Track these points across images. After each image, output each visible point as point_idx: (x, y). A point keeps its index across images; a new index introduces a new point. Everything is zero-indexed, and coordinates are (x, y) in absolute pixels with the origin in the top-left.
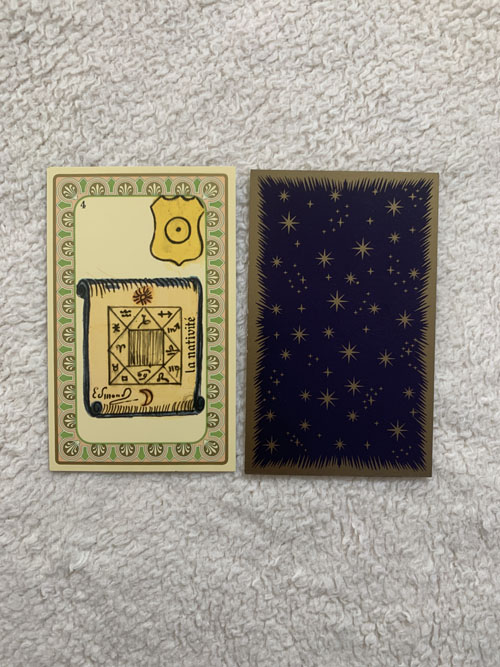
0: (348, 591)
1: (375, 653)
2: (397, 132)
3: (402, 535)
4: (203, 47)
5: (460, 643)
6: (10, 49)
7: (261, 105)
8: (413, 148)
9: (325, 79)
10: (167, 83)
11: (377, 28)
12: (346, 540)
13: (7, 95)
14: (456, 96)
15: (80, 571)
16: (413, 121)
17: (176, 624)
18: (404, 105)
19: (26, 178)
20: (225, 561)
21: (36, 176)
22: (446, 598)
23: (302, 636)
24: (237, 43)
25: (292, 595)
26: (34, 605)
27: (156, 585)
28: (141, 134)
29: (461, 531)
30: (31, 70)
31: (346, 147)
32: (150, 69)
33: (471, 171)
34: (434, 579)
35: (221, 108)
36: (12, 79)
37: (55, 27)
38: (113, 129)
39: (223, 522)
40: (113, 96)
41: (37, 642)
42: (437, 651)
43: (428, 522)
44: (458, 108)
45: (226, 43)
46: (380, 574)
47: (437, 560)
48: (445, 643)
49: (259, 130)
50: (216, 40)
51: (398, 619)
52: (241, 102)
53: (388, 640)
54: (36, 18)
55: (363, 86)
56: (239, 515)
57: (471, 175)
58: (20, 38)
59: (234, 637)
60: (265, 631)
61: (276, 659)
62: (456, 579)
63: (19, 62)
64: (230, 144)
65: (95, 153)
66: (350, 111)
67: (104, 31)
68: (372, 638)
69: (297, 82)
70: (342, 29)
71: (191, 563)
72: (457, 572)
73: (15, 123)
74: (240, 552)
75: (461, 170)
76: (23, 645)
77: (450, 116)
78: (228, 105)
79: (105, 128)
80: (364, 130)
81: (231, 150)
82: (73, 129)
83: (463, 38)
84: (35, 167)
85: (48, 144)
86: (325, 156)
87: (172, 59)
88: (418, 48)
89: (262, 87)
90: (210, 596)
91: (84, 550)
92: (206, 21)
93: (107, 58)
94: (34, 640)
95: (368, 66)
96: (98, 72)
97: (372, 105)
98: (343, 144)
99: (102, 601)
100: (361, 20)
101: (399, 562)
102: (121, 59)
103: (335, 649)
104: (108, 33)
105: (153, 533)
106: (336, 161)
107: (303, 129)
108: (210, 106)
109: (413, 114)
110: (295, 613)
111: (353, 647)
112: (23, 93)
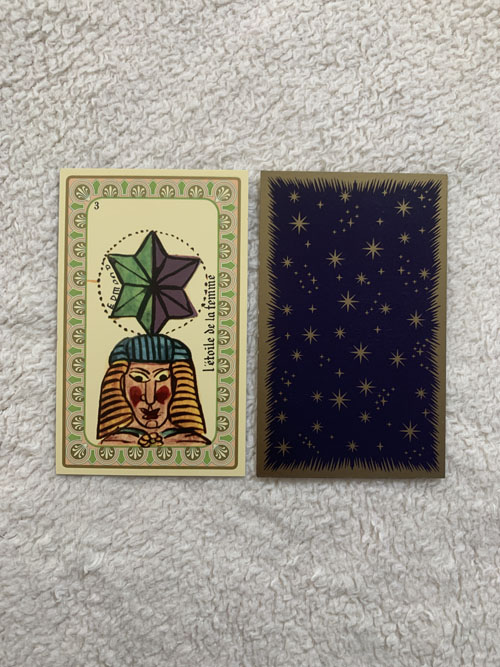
0: (368, 591)
1: (397, 654)
2: (411, 128)
3: (423, 532)
4: (218, 46)
5: (481, 642)
6: (27, 48)
7: (275, 103)
8: (427, 144)
9: (339, 77)
10: (183, 81)
11: (390, 27)
12: (365, 538)
13: (23, 93)
14: (468, 93)
15: (95, 572)
16: (426, 118)
17: (193, 626)
18: (418, 102)
19: (41, 175)
20: (243, 561)
21: (51, 173)
22: (467, 595)
23: (322, 638)
24: (252, 42)
25: (312, 595)
26: (47, 608)
27: (172, 587)
28: (156, 131)
29: (482, 528)
30: (47, 69)
31: (360, 144)
32: (165, 68)
33: (485, 166)
34: (456, 577)
35: (236, 105)
36: (29, 78)
37: (73, 26)
38: (128, 127)
39: (241, 521)
40: (129, 94)
41: (50, 647)
42: (459, 650)
43: (448, 520)
44: (470, 104)
45: (241, 42)
46: (401, 572)
47: (458, 557)
48: (467, 642)
49: (274, 127)
50: (231, 39)
51: (420, 618)
52: (255, 100)
53: (409, 640)
54: (53, 18)
55: (376, 84)
56: (257, 513)
57: (485, 170)
58: (36, 38)
59: (252, 640)
60: (284, 634)
61: (295, 663)
62: (477, 576)
63: (35, 61)
64: (246, 140)
65: (111, 150)
66: (365, 107)
67: (120, 30)
68: (393, 639)
69: (311, 79)
70: (355, 28)
71: (208, 563)
72: (478, 569)
73: (31, 120)
74: (258, 552)
75: (475, 165)
76: (36, 650)
77: (463, 113)
78: (243, 103)
79: (121, 125)
80: (379, 126)
81: (246, 147)
82: (89, 126)
83: (475, 37)
84: (51, 165)
85: (64, 142)
86: (339, 152)
87: (187, 58)
88: (430, 46)
89: (277, 85)
90: (227, 597)
91: (99, 551)
92: (221, 20)
93: (123, 57)
94: (48, 644)
95: (381, 64)
96: (114, 70)
97: (386, 102)
98: (357, 140)
99: (117, 604)
100: (374, 19)
101: (419, 560)
102: (137, 58)
103: (355, 652)
104: (124, 33)
105: (169, 533)
106: (351, 157)
107: (318, 125)
108: (225, 104)
109: (427, 111)
110: (315, 615)
111: (374, 648)
112: (39, 91)
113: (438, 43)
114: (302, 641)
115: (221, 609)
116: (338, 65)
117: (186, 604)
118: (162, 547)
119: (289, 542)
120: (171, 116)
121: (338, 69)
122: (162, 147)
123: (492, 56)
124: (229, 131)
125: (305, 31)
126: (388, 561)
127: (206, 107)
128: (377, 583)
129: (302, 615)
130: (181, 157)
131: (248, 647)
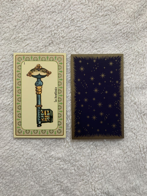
113: (84, 5)
114: (48, 172)
115: (26, 164)
116: (56, 12)
117: (17, 162)
118: (10, 147)
119: (45, 145)
120: (9, 28)
121: (56, 14)
122: (7, 37)
123: (99, 9)
124: (26, 32)
125: (47, 3)
126: (72, 150)
127: (19, 25)
128: (68, 156)
129: (48, 165)
130: (12, 40)
131: (34, 174)
